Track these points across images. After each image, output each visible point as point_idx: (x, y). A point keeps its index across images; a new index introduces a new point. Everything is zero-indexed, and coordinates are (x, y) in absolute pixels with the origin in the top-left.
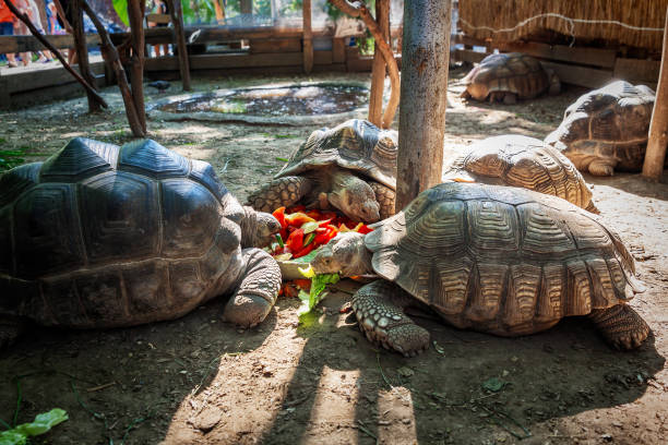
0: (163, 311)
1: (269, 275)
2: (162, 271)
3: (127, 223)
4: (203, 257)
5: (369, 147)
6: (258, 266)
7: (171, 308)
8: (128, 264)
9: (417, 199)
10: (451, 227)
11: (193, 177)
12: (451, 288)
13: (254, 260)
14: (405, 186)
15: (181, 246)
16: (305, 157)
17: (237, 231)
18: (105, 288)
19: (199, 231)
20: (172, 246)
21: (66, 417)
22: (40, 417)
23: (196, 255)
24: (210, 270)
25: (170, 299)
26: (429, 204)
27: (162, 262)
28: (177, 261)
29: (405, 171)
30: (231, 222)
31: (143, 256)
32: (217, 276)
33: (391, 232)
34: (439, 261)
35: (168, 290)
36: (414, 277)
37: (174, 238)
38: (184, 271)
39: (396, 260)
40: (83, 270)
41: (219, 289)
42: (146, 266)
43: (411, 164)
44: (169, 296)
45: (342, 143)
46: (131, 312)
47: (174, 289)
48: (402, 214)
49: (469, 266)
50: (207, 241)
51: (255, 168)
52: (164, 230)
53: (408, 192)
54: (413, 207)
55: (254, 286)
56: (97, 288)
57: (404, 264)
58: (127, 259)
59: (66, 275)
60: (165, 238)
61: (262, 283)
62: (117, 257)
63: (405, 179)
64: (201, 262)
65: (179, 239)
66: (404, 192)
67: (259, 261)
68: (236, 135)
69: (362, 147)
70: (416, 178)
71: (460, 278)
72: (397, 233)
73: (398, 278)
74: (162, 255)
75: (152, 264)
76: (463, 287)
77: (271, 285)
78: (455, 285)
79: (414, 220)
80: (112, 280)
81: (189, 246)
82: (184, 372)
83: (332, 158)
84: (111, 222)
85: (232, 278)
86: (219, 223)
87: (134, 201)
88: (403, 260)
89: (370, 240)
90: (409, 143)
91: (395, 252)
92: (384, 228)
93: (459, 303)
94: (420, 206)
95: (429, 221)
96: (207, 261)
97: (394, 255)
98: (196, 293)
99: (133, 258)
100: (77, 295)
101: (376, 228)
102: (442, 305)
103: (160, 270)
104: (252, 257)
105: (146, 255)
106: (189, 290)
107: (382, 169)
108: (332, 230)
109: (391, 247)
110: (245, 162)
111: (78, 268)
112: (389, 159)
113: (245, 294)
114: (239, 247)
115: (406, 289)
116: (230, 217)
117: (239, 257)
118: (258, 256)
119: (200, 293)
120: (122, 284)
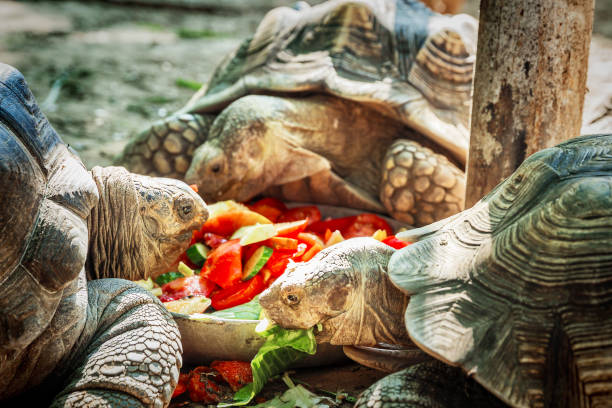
1: (154, 345)
5: (405, 52)
6: (127, 322)
9: (521, 171)
14: (490, 145)
16: (250, 72)
17: (79, 235)
26: (550, 183)
29: (491, 106)
30: (64, 212)
32: (25, 342)
33: (453, 247)
34: (572, 321)
36: (510, 357)
39: (466, 314)
41: (27, 374)
43: (506, 90)
45: (341, 40)
48: (482, 206)
50: (5, 255)
51: (125, 104)
53: (498, 160)
54: (511, 190)
55: (115, 369)
57: (484, 324)
61: (133, 363)
63: (490, 129)
66: (488, 159)
67: (130, 309)
68: (80, 25)
69: (388, 52)
70: (518, 125)
72: (471, 252)
73: (469, 358)
77: (156, 369)
79: (511, 219)
83: (314, 75)
85: (62, 348)
86: (35, 212)
88: (483, 314)
89: (404, 267)
90: (503, 40)
91: (463, 295)
92: (437, 239)
94: (527, 187)
95: (549, 221)
97: (462, 302)
101: (418, 238)
107: (437, 105)
108: (309, 246)
109: (454, 284)
110: (102, 86)
112: (453, 82)
113: (92, 388)
114: (82, 274)
115: (488, 385)
116: (61, 200)
117: (81, 298)
118: (127, 299)
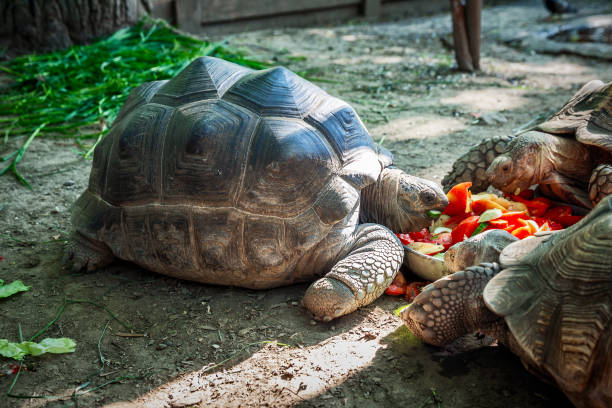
0: (236, 273)
1: (371, 261)
2: (236, 224)
3: (205, 160)
4: (291, 219)
7: (245, 272)
8: (201, 208)
10: (604, 252)
11: (309, 120)
12: (571, 348)
13: (364, 238)
15: (263, 199)
18: (173, 229)
19: (291, 185)
20: (251, 196)
21: (73, 350)
22: (48, 341)
23: (282, 214)
24: (297, 237)
25: (243, 261)
27: (237, 214)
28: (255, 217)
31: (217, 202)
35: (242, 249)
37: (256, 188)
38: (262, 231)
39: (522, 286)
40: (157, 204)
42: (219, 214)
44: (243, 257)
46: (200, 265)
47: (248, 250)
49: (604, 320)
50: (302, 201)
52: (246, 178)
55: (344, 270)
56: (166, 228)
58: (199, 201)
59: (141, 207)
60: (245, 185)
61: (354, 268)
62: (188, 197)
64: (287, 225)
65: (261, 191)
67: (370, 241)
71: (585, 334)
74: (238, 206)
75: (226, 214)
76: (588, 351)
77: (366, 274)
78: (576, 344)
80: (181, 223)
81: (273, 201)
82: (216, 346)
84: (189, 156)
87: (220, 135)
91: (526, 274)
93: (578, 375)
96: (296, 225)
97: (524, 277)
98: (274, 261)
99: (206, 201)
100: (149, 231)
102: (557, 372)
103: (233, 223)
104: (365, 234)
105: (221, 200)
106: (266, 256)
109: (527, 267)
111: (152, 202)
113: (331, 277)
117: (347, 230)
119: (280, 264)
120: (191, 229)
